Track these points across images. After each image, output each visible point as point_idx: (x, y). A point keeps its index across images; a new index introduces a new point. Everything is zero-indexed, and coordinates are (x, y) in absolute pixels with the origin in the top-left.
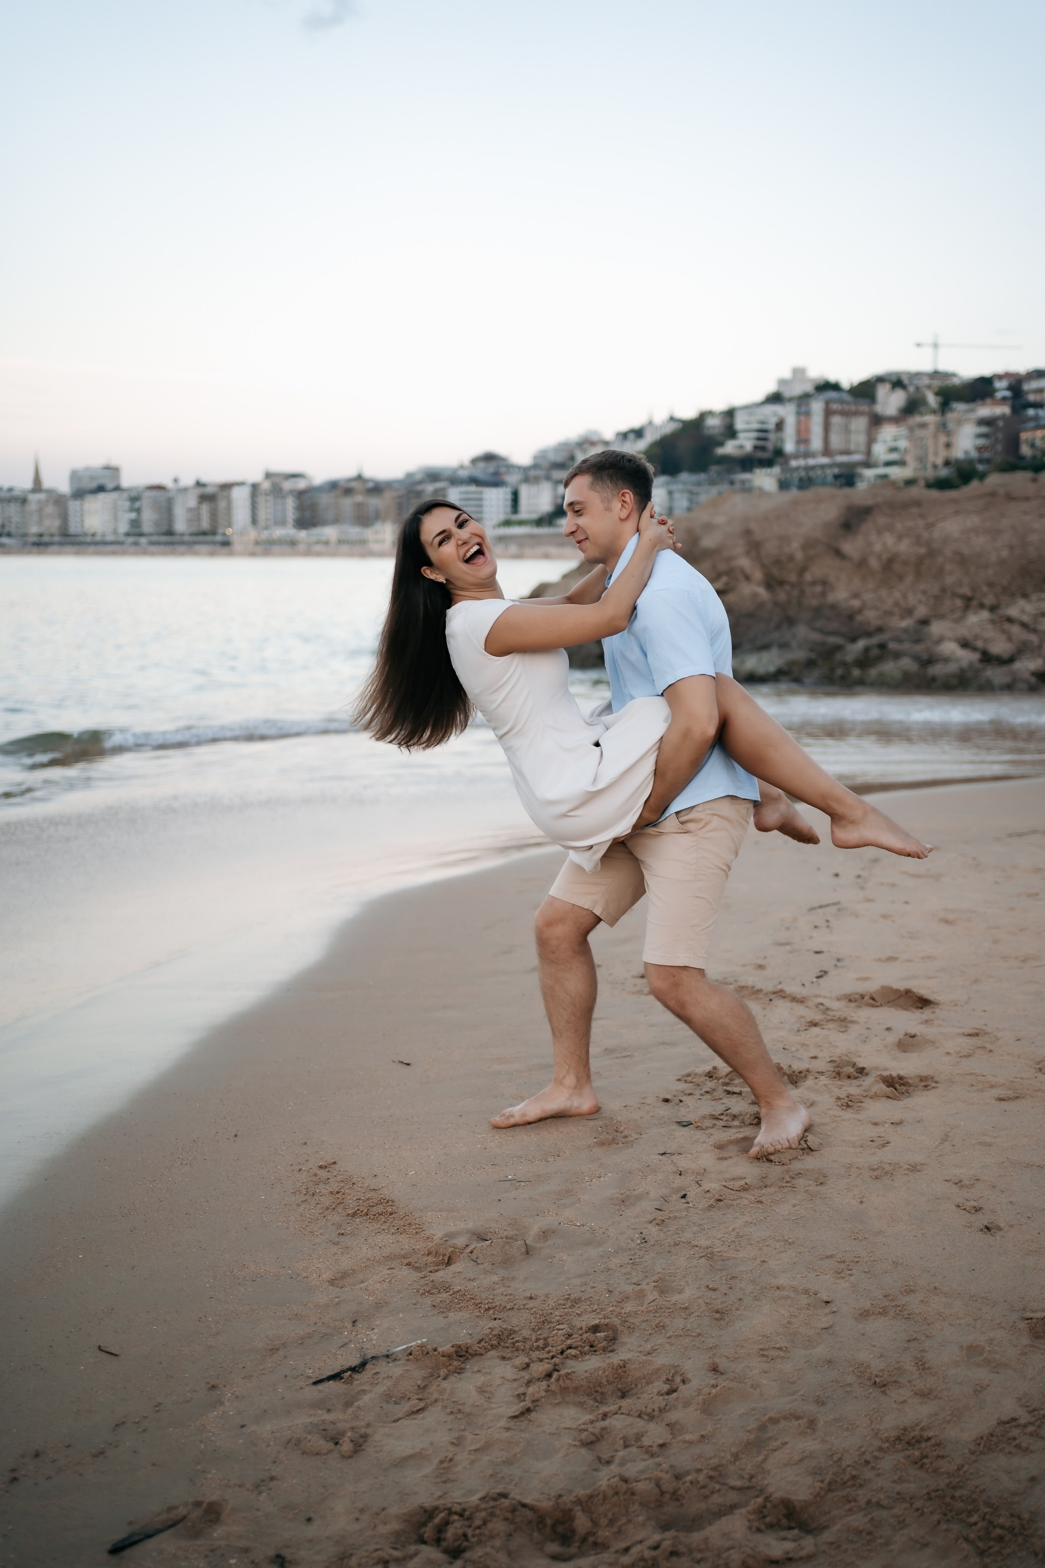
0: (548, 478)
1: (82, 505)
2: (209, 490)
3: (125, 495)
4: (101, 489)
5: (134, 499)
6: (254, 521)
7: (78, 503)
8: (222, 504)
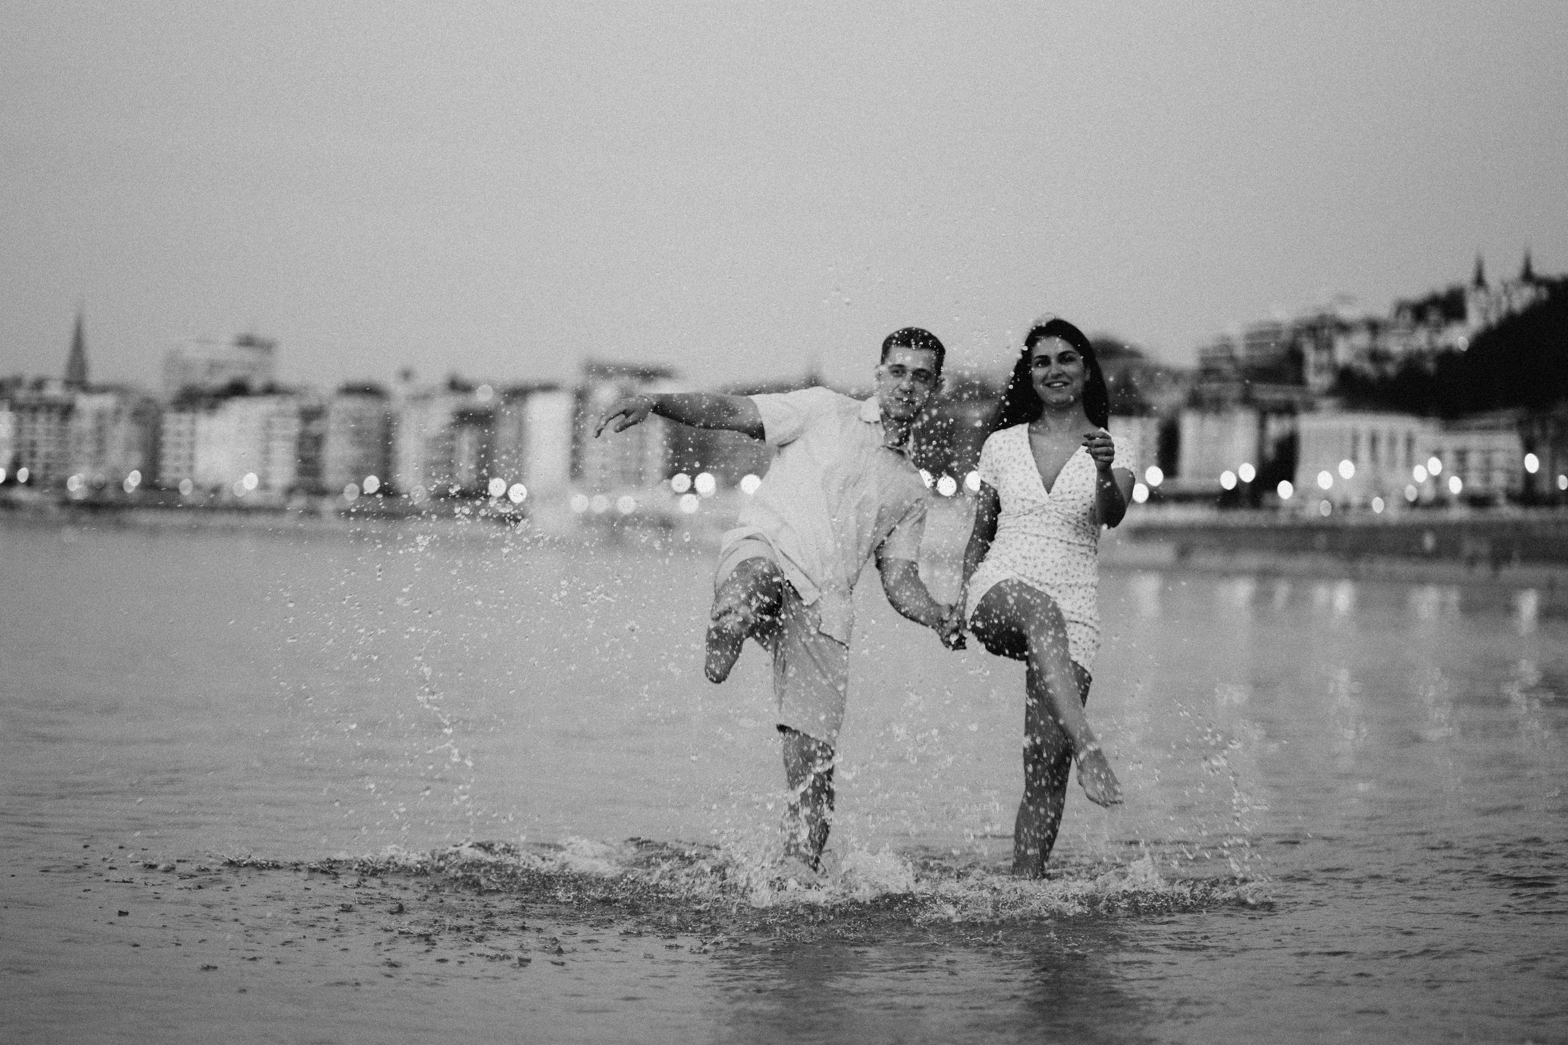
0: (1247, 400)
1: (193, 422)
2: (483, 398)
3: (292, 405)
4: (238, 390)
5: (310, 415)
6: (576, 470)
7: (186, 417)
8: (505, 432)
